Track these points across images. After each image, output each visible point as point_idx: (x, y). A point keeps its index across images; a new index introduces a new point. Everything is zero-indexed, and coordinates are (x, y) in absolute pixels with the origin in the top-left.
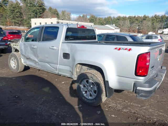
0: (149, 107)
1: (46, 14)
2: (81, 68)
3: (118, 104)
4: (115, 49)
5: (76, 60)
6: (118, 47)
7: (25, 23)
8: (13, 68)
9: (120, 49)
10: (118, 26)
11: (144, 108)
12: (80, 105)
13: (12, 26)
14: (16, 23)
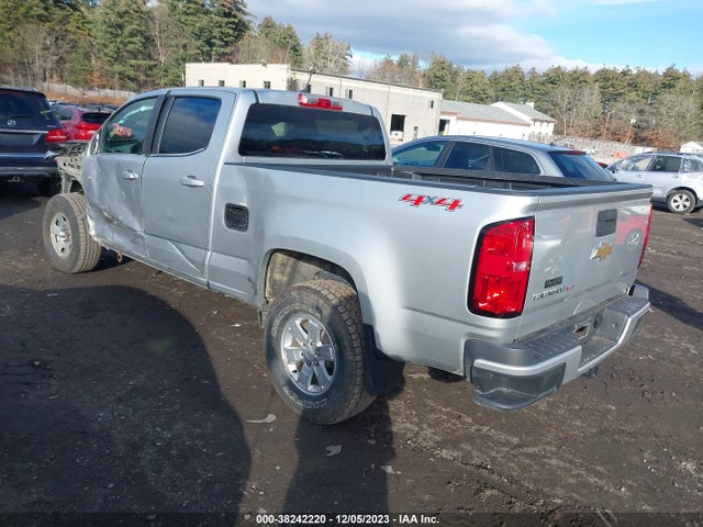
0: (554, 449)
1: (249, 45)
2: (294, 269)
3: (425, 426)
4: (405, 198)
5: (266, 235)
6: (416, 191)
7: (163, 81)
8: (60, 254)
9: (419, 201)
10: (546, 107)
11: (531, 450)
12: (270, 416)
13: (111, 88)
14: (129, 77)
